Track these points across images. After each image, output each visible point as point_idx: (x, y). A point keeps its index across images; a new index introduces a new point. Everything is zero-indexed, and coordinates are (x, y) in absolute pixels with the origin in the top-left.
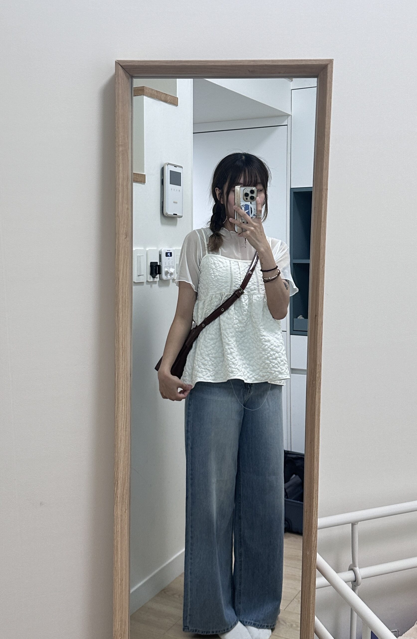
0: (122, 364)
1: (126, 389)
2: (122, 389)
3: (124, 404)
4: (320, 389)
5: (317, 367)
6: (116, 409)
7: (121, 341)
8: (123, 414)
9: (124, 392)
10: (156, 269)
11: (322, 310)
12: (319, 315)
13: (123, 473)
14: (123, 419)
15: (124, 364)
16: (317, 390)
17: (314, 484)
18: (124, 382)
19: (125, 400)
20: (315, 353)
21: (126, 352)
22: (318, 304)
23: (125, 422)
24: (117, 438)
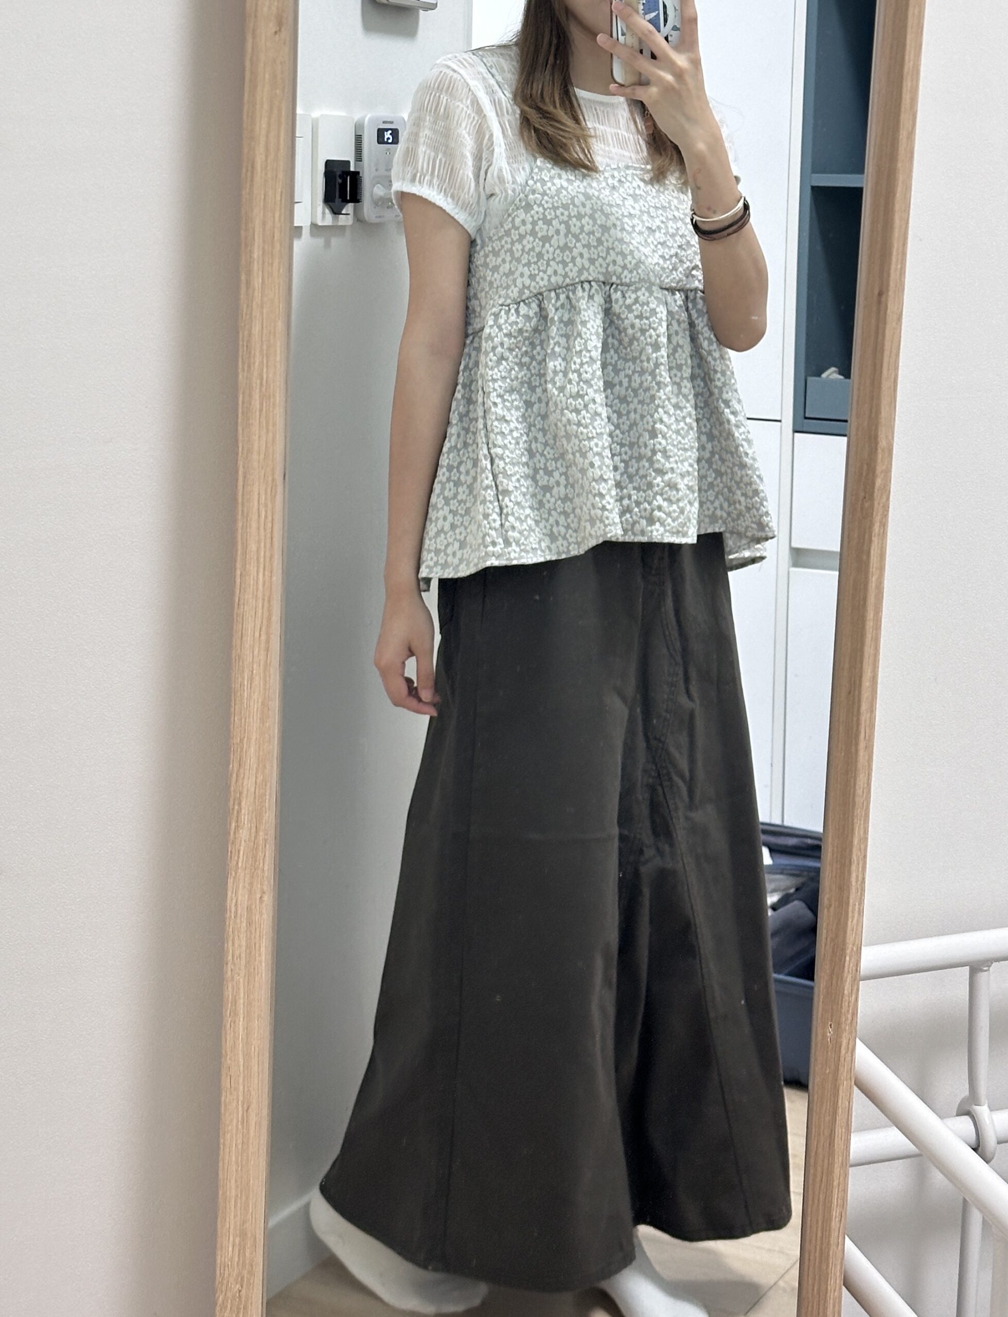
0: (259, 437)
1: (270, 518)
2: (257, 515)
3: (262, 566)
4: (884, 525)
5: (880, 456)
6: (238, 580)
7: (257, 364)
8: (260, 595)
9: (265, 529)
10: (343, 186)
11: (901, 274)
12: (891, 293)
13: (258, 781)
14: (260, 611)
15: (264, 440)
16: (876, 528)
17: (855, 821)
18: (264, 497)
19: (265, 552)
20: (874, 410)
21: (272, 400)
22: (890, 254)
23: (264, 622)
24: (239, 670)
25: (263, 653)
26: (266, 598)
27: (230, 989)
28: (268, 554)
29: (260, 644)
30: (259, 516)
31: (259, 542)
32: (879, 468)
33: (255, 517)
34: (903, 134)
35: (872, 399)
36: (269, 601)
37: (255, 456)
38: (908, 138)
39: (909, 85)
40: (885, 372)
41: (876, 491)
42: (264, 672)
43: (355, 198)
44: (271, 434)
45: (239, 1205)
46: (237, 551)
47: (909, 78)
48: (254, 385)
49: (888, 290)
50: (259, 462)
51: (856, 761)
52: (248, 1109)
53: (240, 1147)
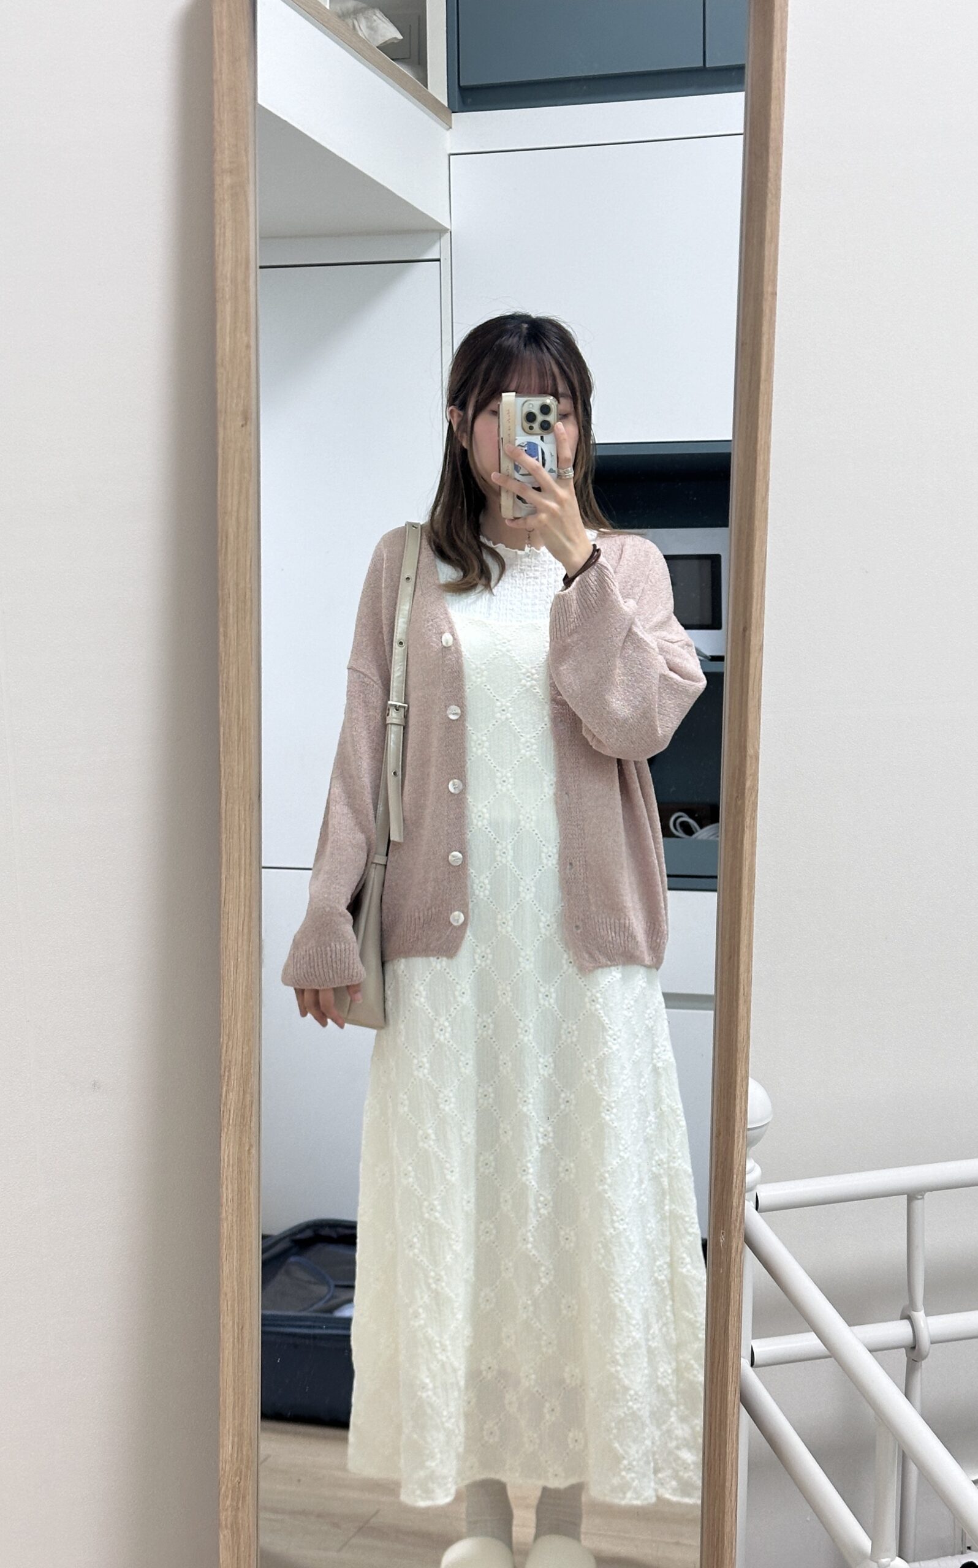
1: (248, 831)
3: (243, 871)
4: (754, 818)
5: (748, 762)
6: (223, 885)
7: (235, 702)
8: (242, 896)
9: (245, 840)
11: (760, 613)
12: (753, 628)
14: (243, 908)
15: (243, 765)
16: (748, 820)
17: (738, 1062)
18: (243, 813)
19: (245, 860)
20: (742, 725)
21: (248, 732)
22: (752, 597)
23: (246, 918)
25: (245, 943)
26: (247, 898)
27: (225, 1225)
29: (243, 935)
30: (240, 829)
32: (748, 772)
33: (236, 829)
35: (741, 717)
36: (250, 902)
37: (234, 779)
38: (763, 501)
39: (762, 459)
40: (750, 693)
41: (746, 791)
42: (248, 958)
45: (237, 1409)
46: (222, 858)
48: (233, 719)
50: (238, 783)
52: (242, 1328)
53: (236, 1360)
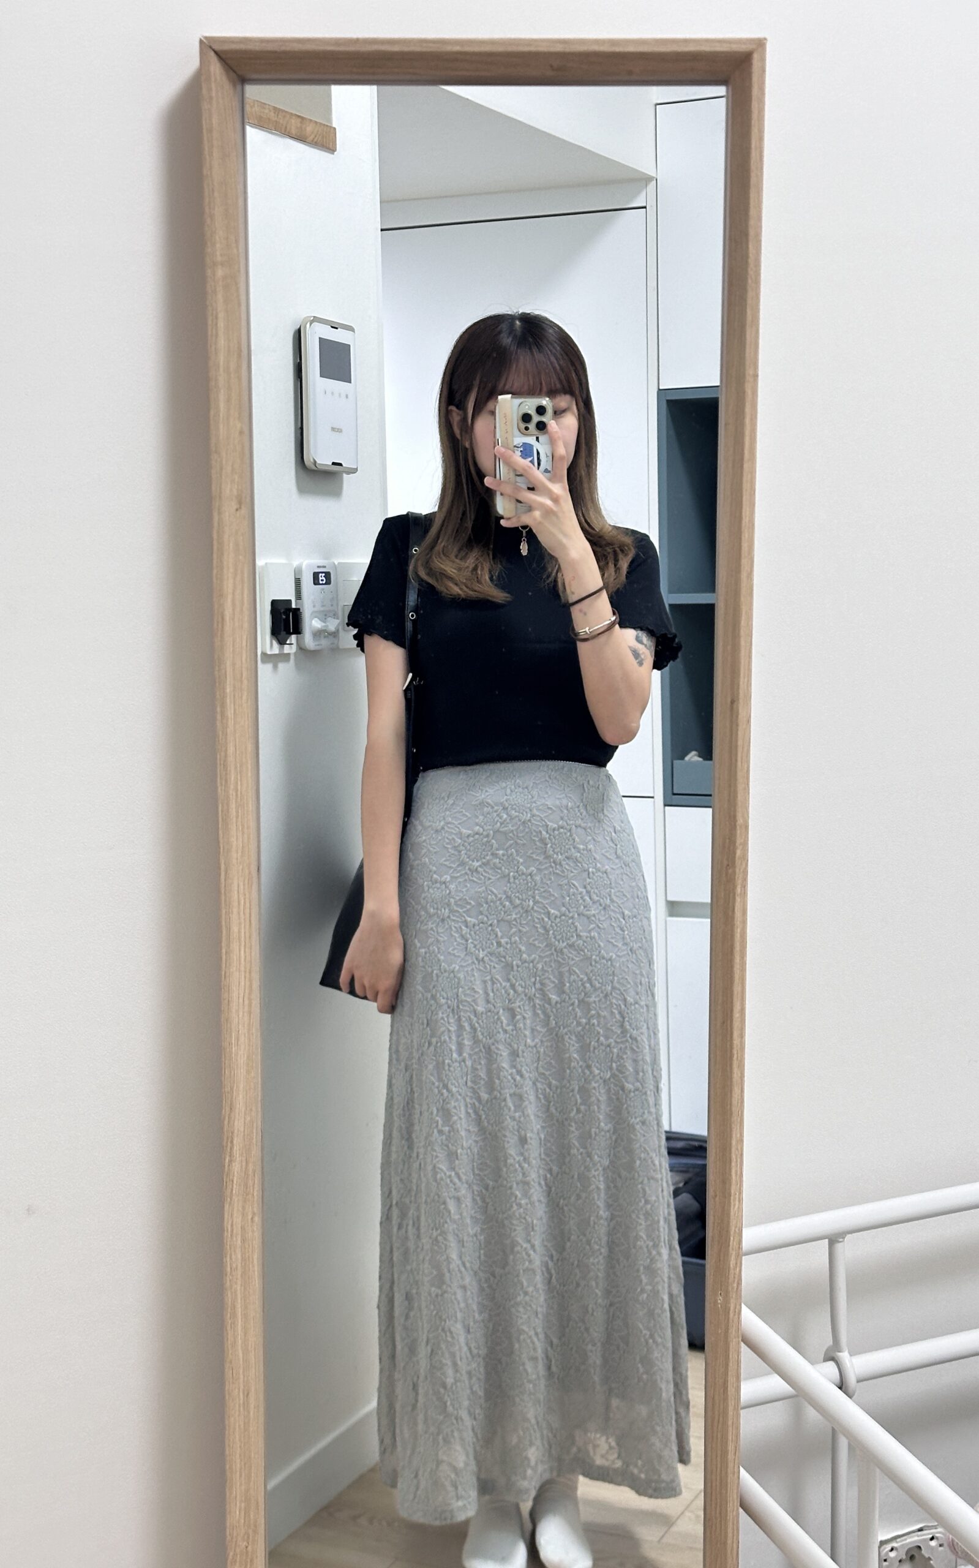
0: (237, 839)
1: (248, 905)
2: (237, 904)
3: (243, 944)
4: (744, 887)
5: (738, 832)
6: (224, 957)
9: (244, 913)
10: (287, 620)
11: (748, 687)
12: (741, 701)
13: (246, 1122)
14: (243, 982)
15: (241, 840)
16: (739, 890)
17: (733, 1126)
18: (242, 887)
19: (245, 933)
20: (732, 795)
22: (739, 670)
24: (227, 1031)
25: (245, 1014)
26: (248, 971)
27: (229, 1295)
28: (247, 935)
29: (243, 1008)
30: (239, 904)
31: (240, 924)
32: (739, 841)
33: (235, 904)
34: (744, 575)
35: (730, 786)
36: (250, 973)
37: (234, 855)
39: (747, 536)
40: (739, 763)
41: (737, 859)
42: (249, 1030)
43: (298, 630)
44: (246, 836)
45: (243, 1474)
46: (221, 932)
47: (746, 530)
48: (231, 796)
49: (738, 700)
50: (237, 859)
51: (731, 1078)
52: (248, 1396)
53: (242, 1427)
